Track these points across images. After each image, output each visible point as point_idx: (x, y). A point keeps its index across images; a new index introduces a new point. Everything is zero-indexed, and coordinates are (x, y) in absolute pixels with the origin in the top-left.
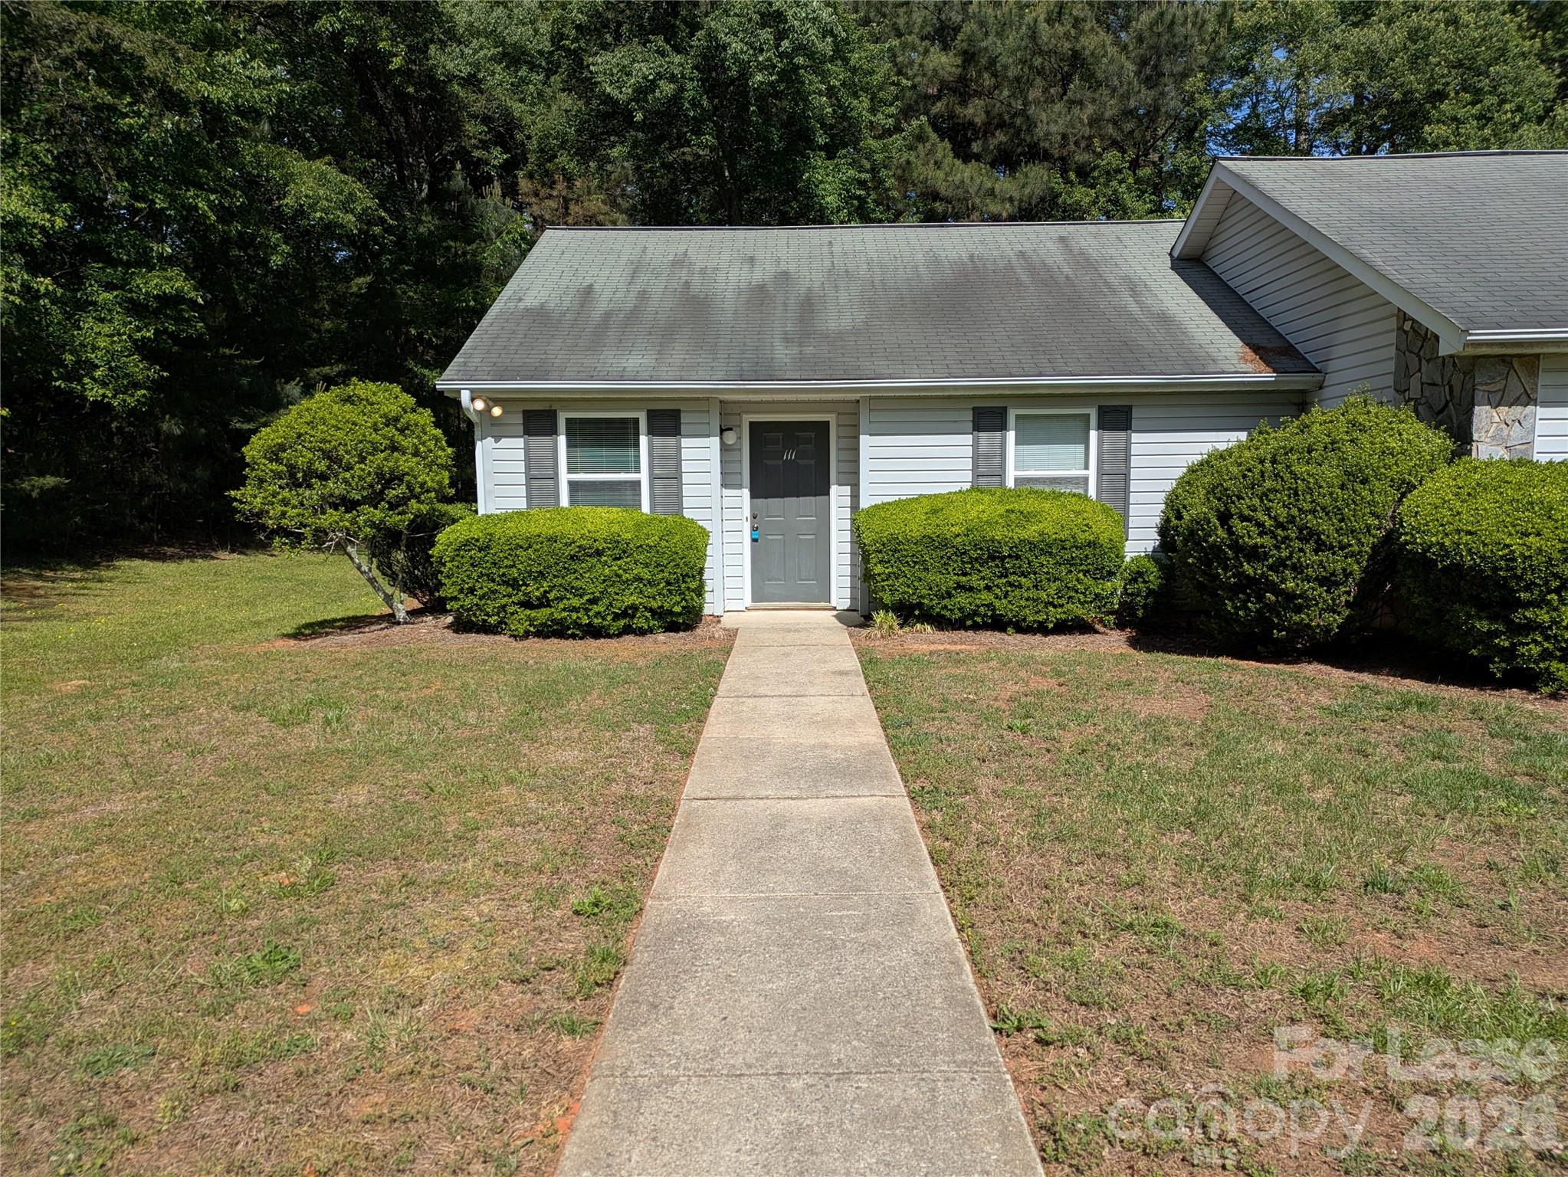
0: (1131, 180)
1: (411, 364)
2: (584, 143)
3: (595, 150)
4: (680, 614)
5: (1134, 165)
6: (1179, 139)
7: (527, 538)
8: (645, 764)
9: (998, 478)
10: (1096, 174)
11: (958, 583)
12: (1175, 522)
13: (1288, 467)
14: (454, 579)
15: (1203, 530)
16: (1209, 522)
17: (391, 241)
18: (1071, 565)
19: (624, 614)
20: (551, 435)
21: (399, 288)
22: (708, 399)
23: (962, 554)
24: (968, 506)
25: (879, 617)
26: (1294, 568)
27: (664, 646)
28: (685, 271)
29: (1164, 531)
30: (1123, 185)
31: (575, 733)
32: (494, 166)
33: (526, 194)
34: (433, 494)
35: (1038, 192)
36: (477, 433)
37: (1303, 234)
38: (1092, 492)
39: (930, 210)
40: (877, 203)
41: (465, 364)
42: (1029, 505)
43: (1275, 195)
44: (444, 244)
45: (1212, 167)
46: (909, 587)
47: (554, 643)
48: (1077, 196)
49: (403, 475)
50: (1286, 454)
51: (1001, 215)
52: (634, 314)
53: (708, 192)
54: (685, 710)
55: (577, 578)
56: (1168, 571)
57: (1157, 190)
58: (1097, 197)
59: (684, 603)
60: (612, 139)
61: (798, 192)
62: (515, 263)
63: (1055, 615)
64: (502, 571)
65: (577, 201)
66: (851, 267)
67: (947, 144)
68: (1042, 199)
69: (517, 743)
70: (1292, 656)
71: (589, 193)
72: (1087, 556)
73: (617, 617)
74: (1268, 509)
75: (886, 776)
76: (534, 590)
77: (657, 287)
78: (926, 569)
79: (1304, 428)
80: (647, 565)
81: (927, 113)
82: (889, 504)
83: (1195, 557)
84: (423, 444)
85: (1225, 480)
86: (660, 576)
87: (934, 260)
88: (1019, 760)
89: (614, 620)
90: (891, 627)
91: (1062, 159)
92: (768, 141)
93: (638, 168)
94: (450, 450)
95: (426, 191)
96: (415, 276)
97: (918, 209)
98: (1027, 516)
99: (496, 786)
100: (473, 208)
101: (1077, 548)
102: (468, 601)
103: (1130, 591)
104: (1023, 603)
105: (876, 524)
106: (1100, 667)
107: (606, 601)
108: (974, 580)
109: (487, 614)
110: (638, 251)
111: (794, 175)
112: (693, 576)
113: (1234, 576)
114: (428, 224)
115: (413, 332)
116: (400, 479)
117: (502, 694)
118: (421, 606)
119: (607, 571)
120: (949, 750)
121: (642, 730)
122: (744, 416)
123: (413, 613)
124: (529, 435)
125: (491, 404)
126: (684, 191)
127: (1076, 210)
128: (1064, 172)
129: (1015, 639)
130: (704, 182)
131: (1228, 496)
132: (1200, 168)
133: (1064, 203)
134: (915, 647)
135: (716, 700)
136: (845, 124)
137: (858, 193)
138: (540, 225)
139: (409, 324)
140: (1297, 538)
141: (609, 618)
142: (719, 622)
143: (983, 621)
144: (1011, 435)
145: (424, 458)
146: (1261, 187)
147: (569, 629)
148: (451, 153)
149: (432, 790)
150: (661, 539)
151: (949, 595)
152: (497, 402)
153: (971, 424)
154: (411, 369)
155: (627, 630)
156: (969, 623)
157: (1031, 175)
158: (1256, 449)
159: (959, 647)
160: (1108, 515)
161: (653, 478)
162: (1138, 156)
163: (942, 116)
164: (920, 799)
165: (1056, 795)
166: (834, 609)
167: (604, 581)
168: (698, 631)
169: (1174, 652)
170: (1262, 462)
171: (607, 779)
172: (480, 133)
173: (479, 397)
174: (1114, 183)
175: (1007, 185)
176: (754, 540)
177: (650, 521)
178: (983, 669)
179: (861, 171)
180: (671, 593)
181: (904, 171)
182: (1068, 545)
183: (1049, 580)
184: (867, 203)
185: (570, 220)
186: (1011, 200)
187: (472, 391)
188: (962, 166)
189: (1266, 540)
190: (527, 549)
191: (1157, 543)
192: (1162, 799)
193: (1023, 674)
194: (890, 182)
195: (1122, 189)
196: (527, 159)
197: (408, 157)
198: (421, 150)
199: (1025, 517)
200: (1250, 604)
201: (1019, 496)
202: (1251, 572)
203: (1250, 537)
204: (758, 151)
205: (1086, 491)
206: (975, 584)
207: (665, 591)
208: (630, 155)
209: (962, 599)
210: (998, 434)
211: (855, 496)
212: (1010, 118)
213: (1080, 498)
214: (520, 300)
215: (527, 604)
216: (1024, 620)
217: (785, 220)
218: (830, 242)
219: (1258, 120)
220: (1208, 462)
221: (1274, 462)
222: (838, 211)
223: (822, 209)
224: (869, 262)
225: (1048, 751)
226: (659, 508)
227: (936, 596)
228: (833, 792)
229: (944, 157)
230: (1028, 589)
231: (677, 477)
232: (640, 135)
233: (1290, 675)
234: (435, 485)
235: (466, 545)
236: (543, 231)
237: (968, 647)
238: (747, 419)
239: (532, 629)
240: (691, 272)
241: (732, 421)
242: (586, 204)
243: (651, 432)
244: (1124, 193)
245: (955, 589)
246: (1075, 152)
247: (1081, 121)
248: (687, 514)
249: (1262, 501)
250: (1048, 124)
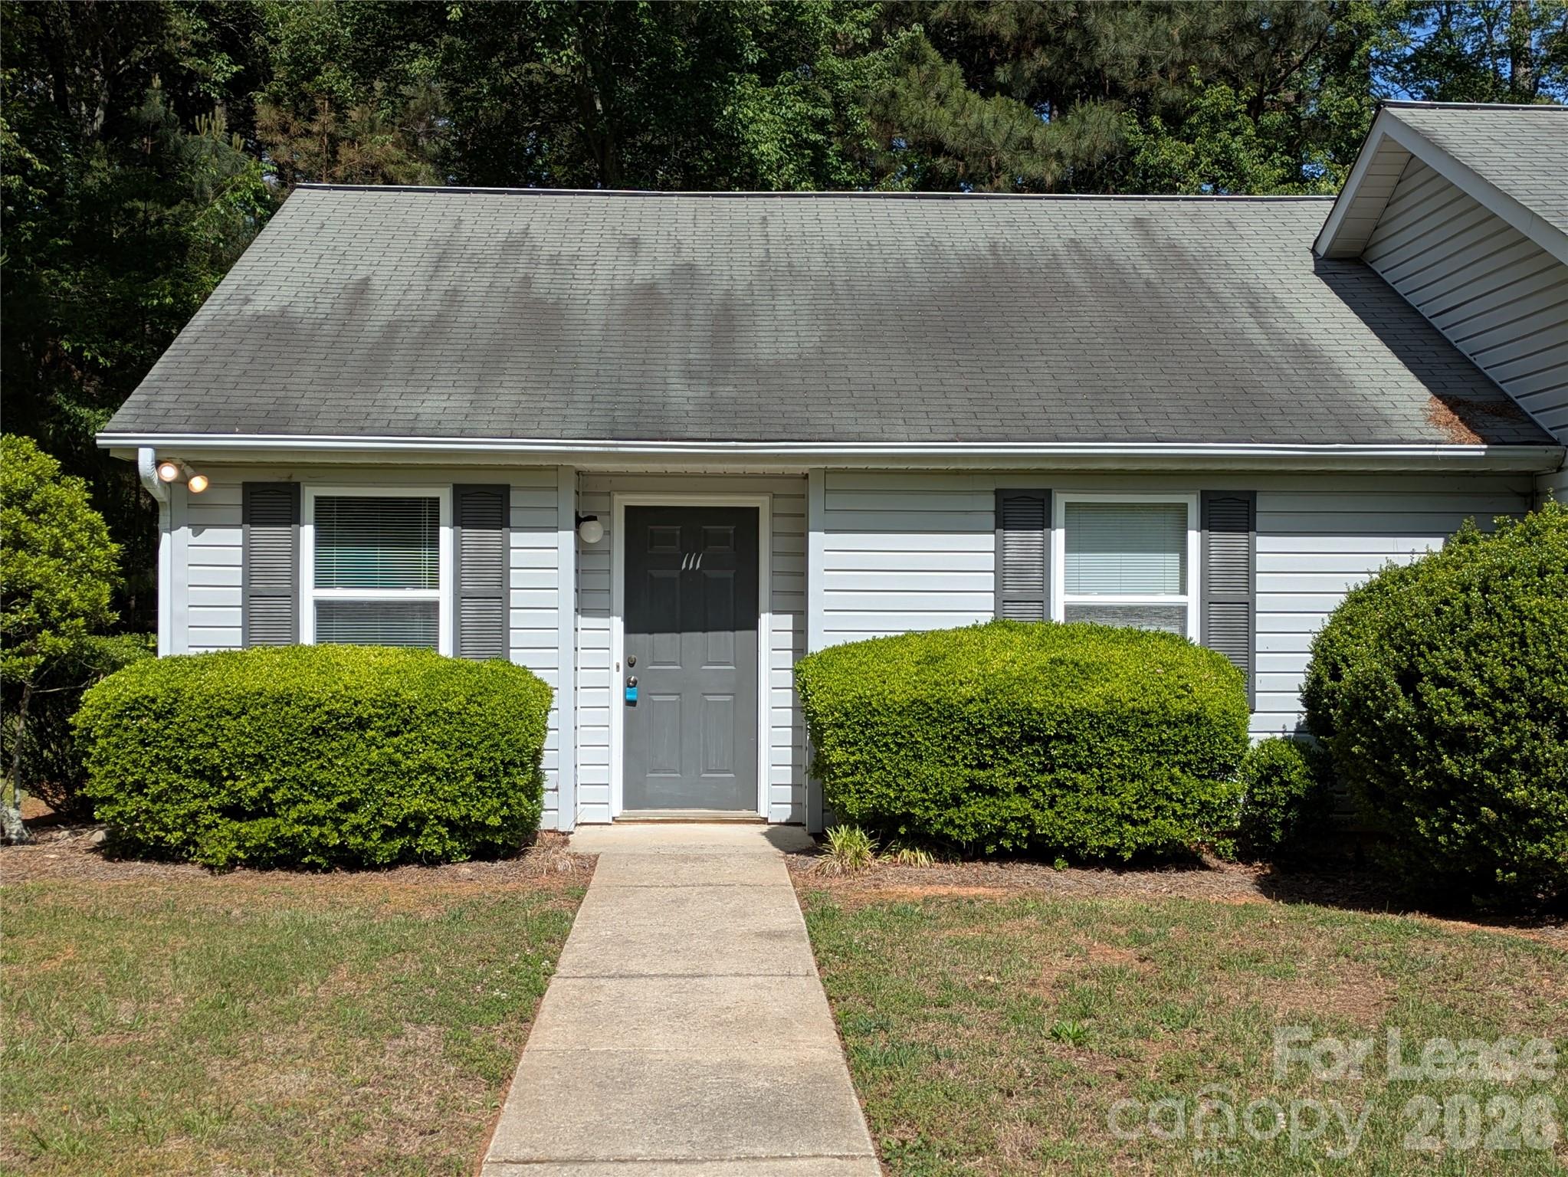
0: (1250, 131)
1: (59, 398)
2: (366, 51)
3: (383, 63)
4: (498, 830)
5: (1256, 107)
6: (1326, 69)
7: (240, 697)
8: (425, 1099)
9: (1037, 605)
10: (1194, 120)
11: (971, 781)
12: (1329, 684)
13: (1508, 598)
14: (109, 767)
15: (1375, 698)
16: (1384, 686)
17: (39, 197)
18: (1160, 753)
19: (402, 829)
20: (289, 524)
21: (46, 275)
22: (556, 468)
23: (978, 731)
24: (988, 651)
25: (839, 837)
26: (1526, 765)
27: (469, 886)
28: (524, 259)
29: (1312, 697)
30: (1238, 138)
31: (305, 1042)
32: (216, 83)
33: (265, 129)
34: (81, 621)
35: (1101, 145)
36: (164, 519)
37: (1522, 226)
38: (1193, 632)
39: (929, 169)
40: (844, 156)
41: (148, 405)
42: (1089, 652)
43: (1476, 163)
44: (128, 205)
45: (1376, 116)
46: (889, 786)
47: (280, 880)
48: (1165, 154)
49: (32, 588)
50: (1504, 577)
51: (1043, 179)
52: (437, 328)
53: (565, 135)
54: (498, 999)
55: (322, 767)
56: (1320, 765)
57: (1293, 148)
58: (1197, 156)
59: (505, 811)
60: (412, 46)
61: (714, 134)
62: (243, 238)
63: (1134, 837)
64: (193, 753)
65: (353, 141)
66: (797, 259)
67: (956, 68)
68: (1111, 157)
69: (201, 1059)
70: (1530, 914)
71: (372, 129)
72: (1186, 738)
73: (388, 834)
74: (1479, 667)
75: (840, 1121)
76: (247, 785)
77: (476, 285)
78: (918, 757)
79: (1533, 535)
80: (443, 745)
81: (923, 20)
82: (857, 646)
83: (1363, 744)
84: (70, 536)
85: (1407, 619)
86: (465, 764)
87: (933, 252)
88: (1069, 1093)
89: (383, 839)
90: (858, 855)
91: (1144, 95)
92: (668, 57)
93: (452, 94)
94: (114, 548)
95: (100, 120)
96: (75, 256)
97: (910, 166)
98: (1085, 671)
99: (157, 1138)
100: (178, 149)
101: (1169, 724)
102: (133, 805)
103: (1258, 798)
104: (1080, 816)
105: (835, 680)
106: (1210, 929)
107: (371, 807)
108: (998, 776)
109: (165, 828)
110: (447, 226)
111: (709, 108)
112: (523, 765)
113: (1428, 776)
114: (102, 171)
115: (66, 346)
116: (26, 595)
117: (180, 970)
118: (51, 811)
119: (374, 755)
120: (951, 1074)
121: (422, 1035)
122: (617, 497)
123: (35, 825)
124: (253, 524)
125: (189, 471)
126: (530, 130)
127: (1163, 176)
128: (1143, 117)
129: (1068, 877)
130: (562, 118)
131: (1413, 644)
132: (1360, 115)
133: (1145, 163)
134: (900, 889)
135: (555, 983)
136: (792, 32)
137: (813, 137)
138: (288, 177)
139: (59, 334)
140: (1528, 716)
141: (376, 836)
142: (566, 842)
143: (1015, 846)
144: (1058, 536)
145: (69, 561)
146: (1454, 150)
147: (307, 854)
148: (147, 61)
149: (44, 1146)
150: (469, 701)
151: (957, 802)
152: (199, 468)
153: (992, 518)
154: (60, 407)
155: (406, 857)
156: (991, 849)
157: (1091, 118)
158: (1457, 568)
159: (973, 891)
160: (1220, 671)
161: (460, 597)
162: (1261, 95)
163: (948, 25)
164: (899, 1162)
165: (1130, 1155)
166: (765, 821)
167: (370, 771)
168: (530, 859)
169: (1334, 903)
170: (1466, 589)
171: (355, 1125)
172: (195, 32)
173: (169, 460)
174: (1224, 135)
175: (1052, 134)
176: (630, 703)
177: (452, 669)
178: (1013, 930)
179: (817, 101)
180: (484, 794)
181: (886, 107)
182: (1153, 719)
183: (1123, 778)
184: (827, 156)
185: (339, 171)
186: (1059, 156)
187: (157, 449)
188: (980, 103)
189: (1476, 718)
190: (238, 716)
191: (1303, 718)
192: (1309, 1165)
193: (1080, 939)
194: (864, 125)
195: (1237, 143)
196: (271, 74)
197: (73, 66)
198: (95, 55)
199: (1082, 672)
200: (1455, 825)
201: (1072, 637)
202: (1455, 770)
203: (1451, 712)
204: (650, 71)
205: (1184, 629)
206: (999, 783)
207: (473, 790)
208: (442, 74)
209: (978, 808)
210: (1037, 535)
211: (800, 632)
212: (1058, 30)
213: (1173, 642)
214: (247, 301)
215: (234, 812)
216: (1083, 845)
217: (694, 181)
218: (764, 218)
219: (1451, 41)
220: (1380, 587)
221: (1485, 589)
222: (780, 167)
223: (753, 162)
224: (828, 252)
225: (1120, 1077)
226: (468, 647)
227: (935, 802)
228: (748, 1150)
229: (951, 87)
230: (1089, 793)
231: (500, 595)
232: (459, 42)
233: (1526, 946)
234: (85, 606)
235: (134, 707)
236: (293, 188)
237: (989, 892)
238: (621, 502)
239: (241, 855)
240: (534, 262)
241: (597, 505)
242: (366, 147)
243: (459, 521)
244: (1239, 151)
245: (967, 790)
246: (1160, 86)
247: (1169, 38)
248: (517, 658)
249: (1468, 653)
250: (1116, 41)
